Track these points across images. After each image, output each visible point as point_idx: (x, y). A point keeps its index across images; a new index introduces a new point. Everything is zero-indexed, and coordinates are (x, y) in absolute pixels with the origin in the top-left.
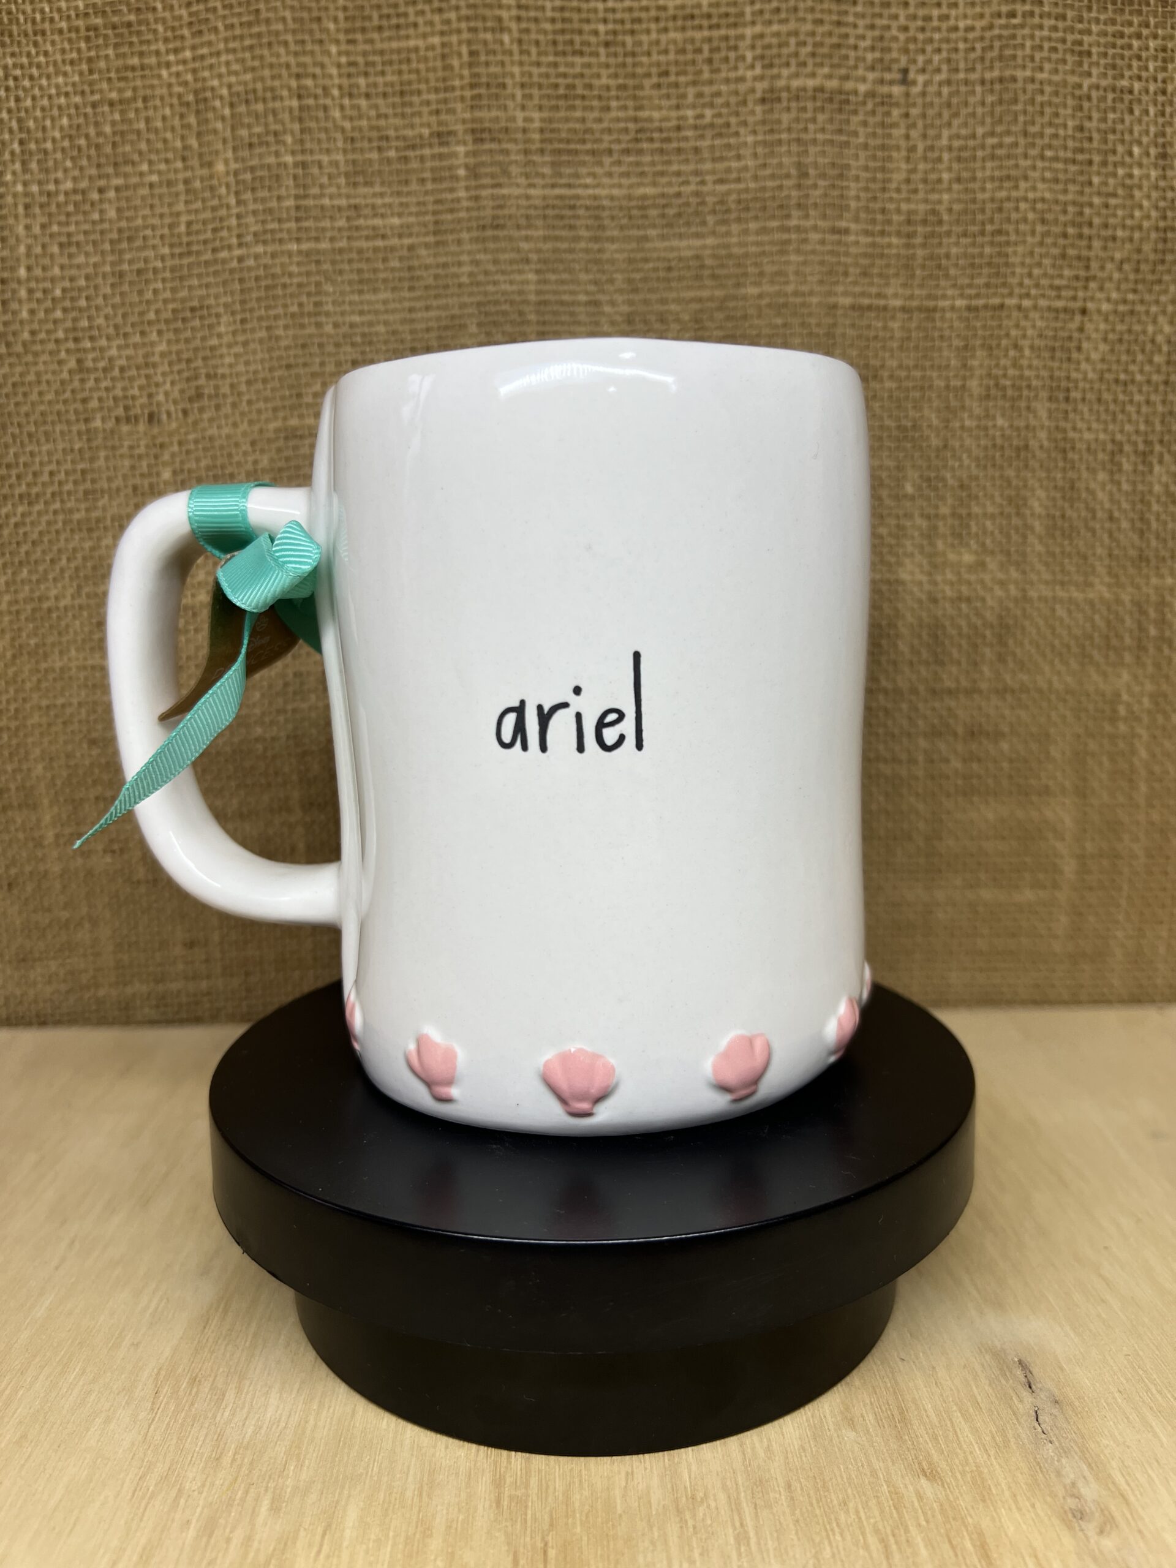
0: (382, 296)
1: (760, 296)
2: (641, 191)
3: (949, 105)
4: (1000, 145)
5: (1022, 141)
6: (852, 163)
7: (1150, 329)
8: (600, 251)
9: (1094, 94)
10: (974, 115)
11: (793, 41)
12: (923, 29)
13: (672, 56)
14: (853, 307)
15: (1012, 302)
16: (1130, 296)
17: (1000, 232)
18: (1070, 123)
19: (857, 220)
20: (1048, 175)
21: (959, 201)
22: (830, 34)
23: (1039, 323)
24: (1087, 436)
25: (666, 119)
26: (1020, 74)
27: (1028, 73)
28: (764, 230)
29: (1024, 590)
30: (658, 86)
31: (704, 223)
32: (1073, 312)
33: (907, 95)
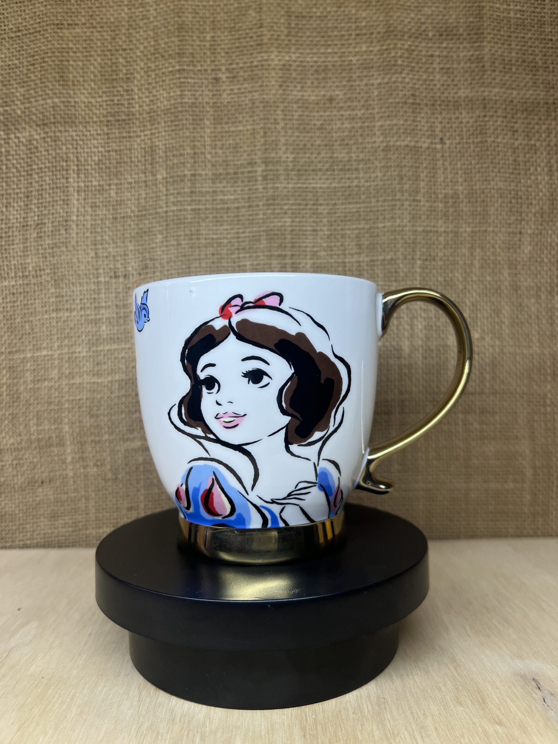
0: (225, 227)
1: (384, 227)
2: (334, 185)
3: (460, 152)
4: (482, 167)
5: (491, 166)
6: (421, 175)
7: (549, 240)
8: (317, 209)
9: (520, 147)
10: (470, 156)
11: (395, 127)
12: (448, 123)
13: (346, 134)
14: (424, 231)
15: (490, 229)
16: (540, 227)
17: (483, 201)
18: (511, 159)
19: (424, 196)
20: (502, 179)
21: (465, 189)
22: (410, 125)
23: (502, 238)
24: (525, 284)
25: (344, 157)
26: (489, 140)
27: (492, 139)
28: (385, 201)
29: (502, 350)
30: (340, 145)
31: (360, 198)
32: (516, 234)
33: (442, 148)
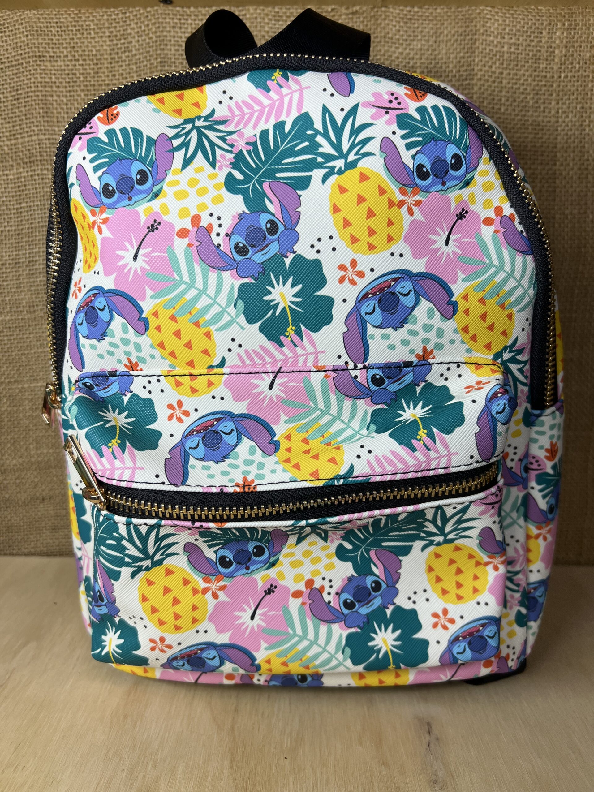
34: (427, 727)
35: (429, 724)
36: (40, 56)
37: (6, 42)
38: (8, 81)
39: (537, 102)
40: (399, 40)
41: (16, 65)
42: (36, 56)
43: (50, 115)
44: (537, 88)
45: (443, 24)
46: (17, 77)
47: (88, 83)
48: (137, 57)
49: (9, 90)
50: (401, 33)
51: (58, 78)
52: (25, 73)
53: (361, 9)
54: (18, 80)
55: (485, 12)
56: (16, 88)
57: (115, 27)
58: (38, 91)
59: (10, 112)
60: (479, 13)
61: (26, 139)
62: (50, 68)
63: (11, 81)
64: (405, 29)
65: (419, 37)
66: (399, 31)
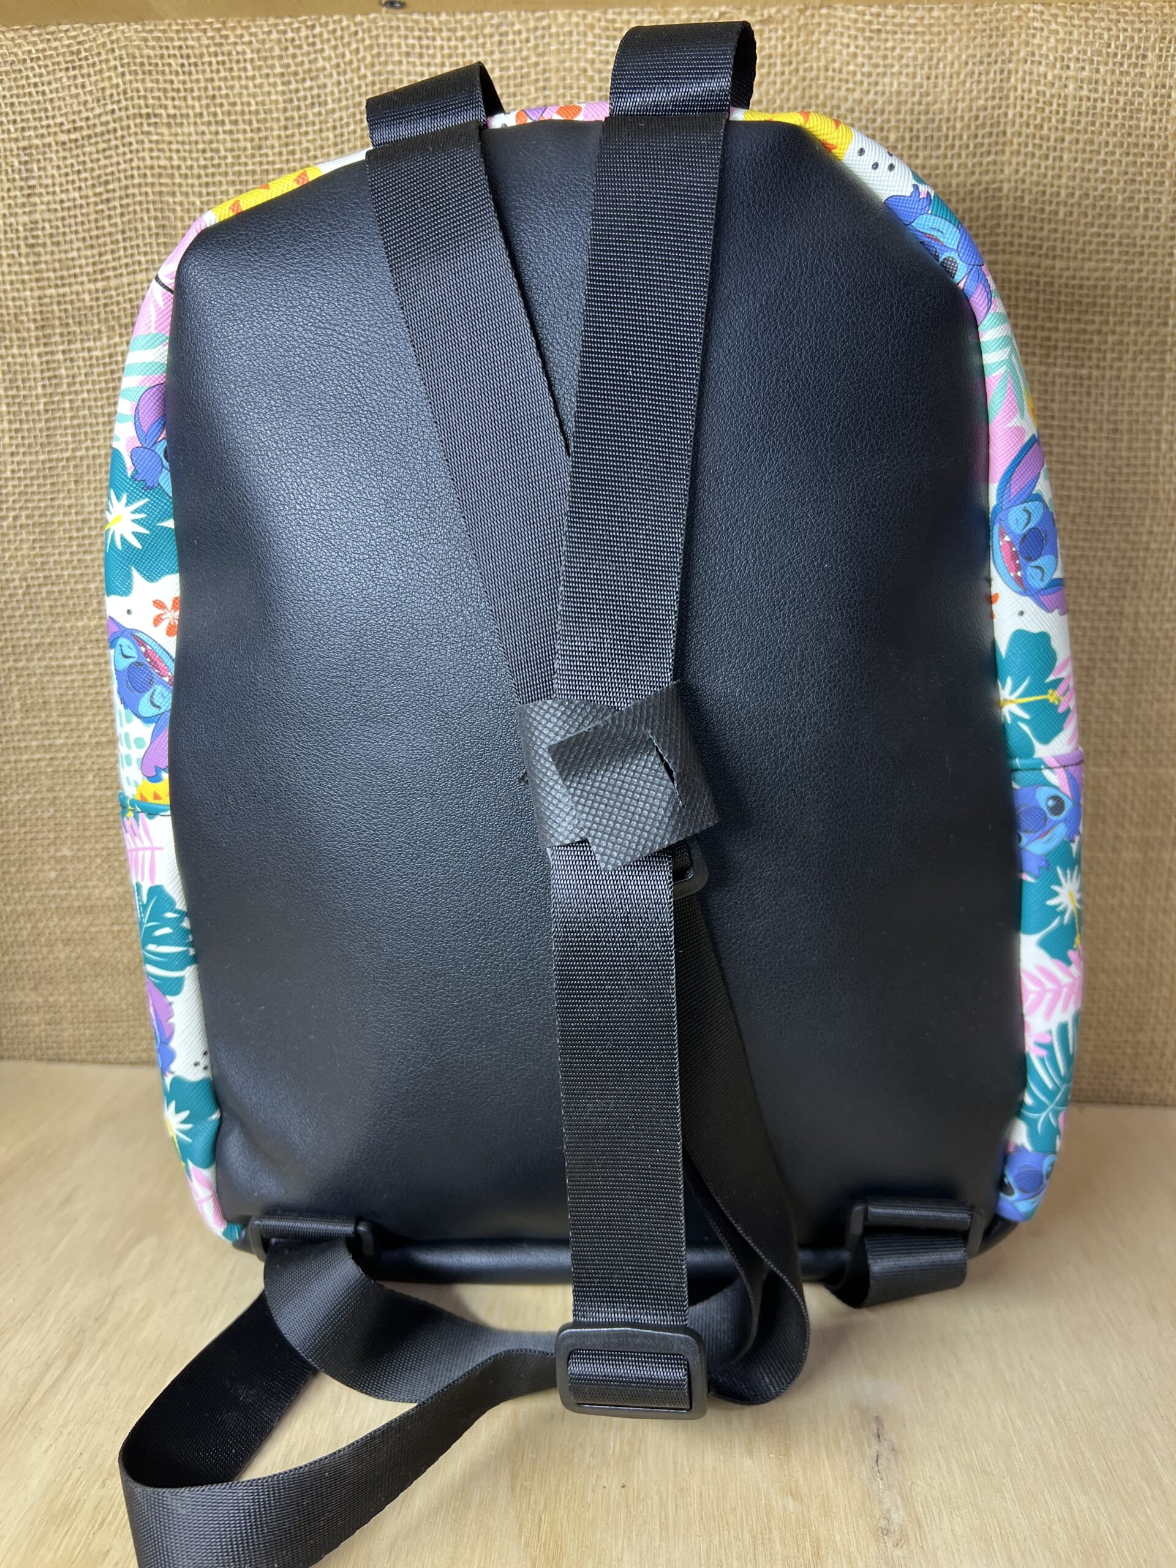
34: (874, 1426)
35: (878, 1419)
36: (148, 115)
37: (83, 86)
38: (89, 165)
39: (1131, 199)
40: (854, 73)
41: (102, 134)
42: (141, 116)
43: (168, 231)
44: (1131, 170)
45: (945, 40)
46: (106, 158)
47: (243, 169)
48: (337, 115)
49: (90, 182)
50: (860, 60)
51: (185, 159)
52: (121, 150)
53: (779, 11)
54: (107, 162)
55: (1031, 14)
56: (104, 179)
57: (294, 56)
58: (146, 184)
59: (93, 225)
60: (1019, 18)
61: (125, 280)
62: (167, 138)
63: (95, 166)
64: (867, 51)
65: (896, 69)
66: (855, 55)
